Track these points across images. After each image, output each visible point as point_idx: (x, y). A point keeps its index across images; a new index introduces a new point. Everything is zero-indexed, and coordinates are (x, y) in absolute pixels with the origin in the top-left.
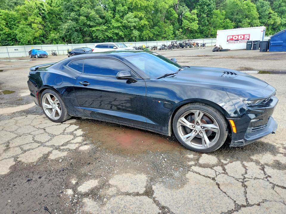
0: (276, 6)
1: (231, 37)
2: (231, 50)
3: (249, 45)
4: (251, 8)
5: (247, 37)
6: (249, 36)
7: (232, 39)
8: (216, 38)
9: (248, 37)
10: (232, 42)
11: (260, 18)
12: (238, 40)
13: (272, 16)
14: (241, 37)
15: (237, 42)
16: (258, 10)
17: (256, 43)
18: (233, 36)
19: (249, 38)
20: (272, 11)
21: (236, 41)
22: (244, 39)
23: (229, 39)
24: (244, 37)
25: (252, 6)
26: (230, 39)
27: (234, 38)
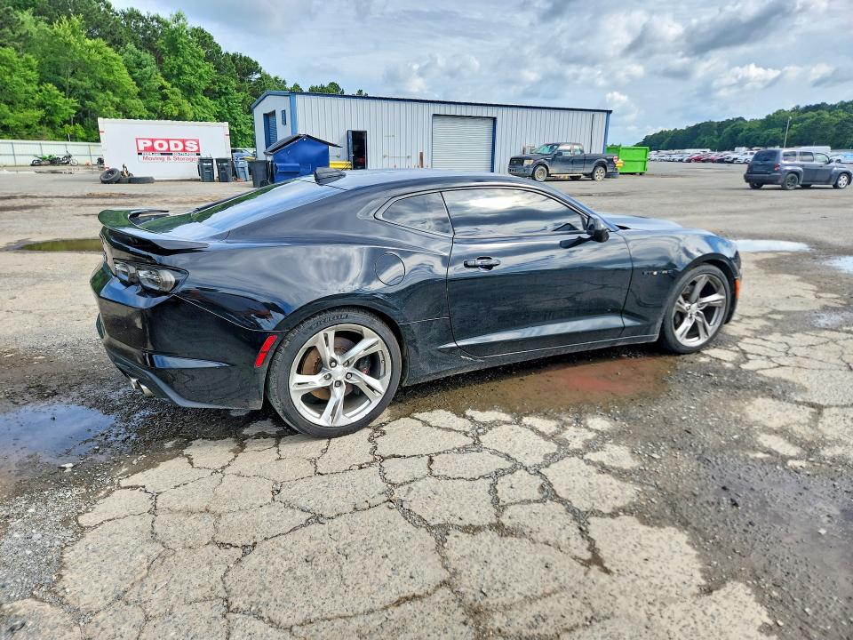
0: (171, 70)
1: (149, 144)
2: (158, 181)
3: (208, 168)
4: (112, 63)
5: (191, 146)
6: (198, 145)
7: (152, 149)
8: (98, 140)
9: (196, 148)
10: (154, 156)
11: (140, 95)
12: (168, 153)
13: (171, 96)
14: (176, 146)
15: (168, 159)
16: (131, 73)
17: (225, 164)
18: (153, 141)
19: (199, 150)
20: (165, 83)
21: (166, 157)
22: (184, 150)
23: (141, 148)
24: (185, 146)
25: (115, 59)
26: (146, 149)
27: (156, 146)
